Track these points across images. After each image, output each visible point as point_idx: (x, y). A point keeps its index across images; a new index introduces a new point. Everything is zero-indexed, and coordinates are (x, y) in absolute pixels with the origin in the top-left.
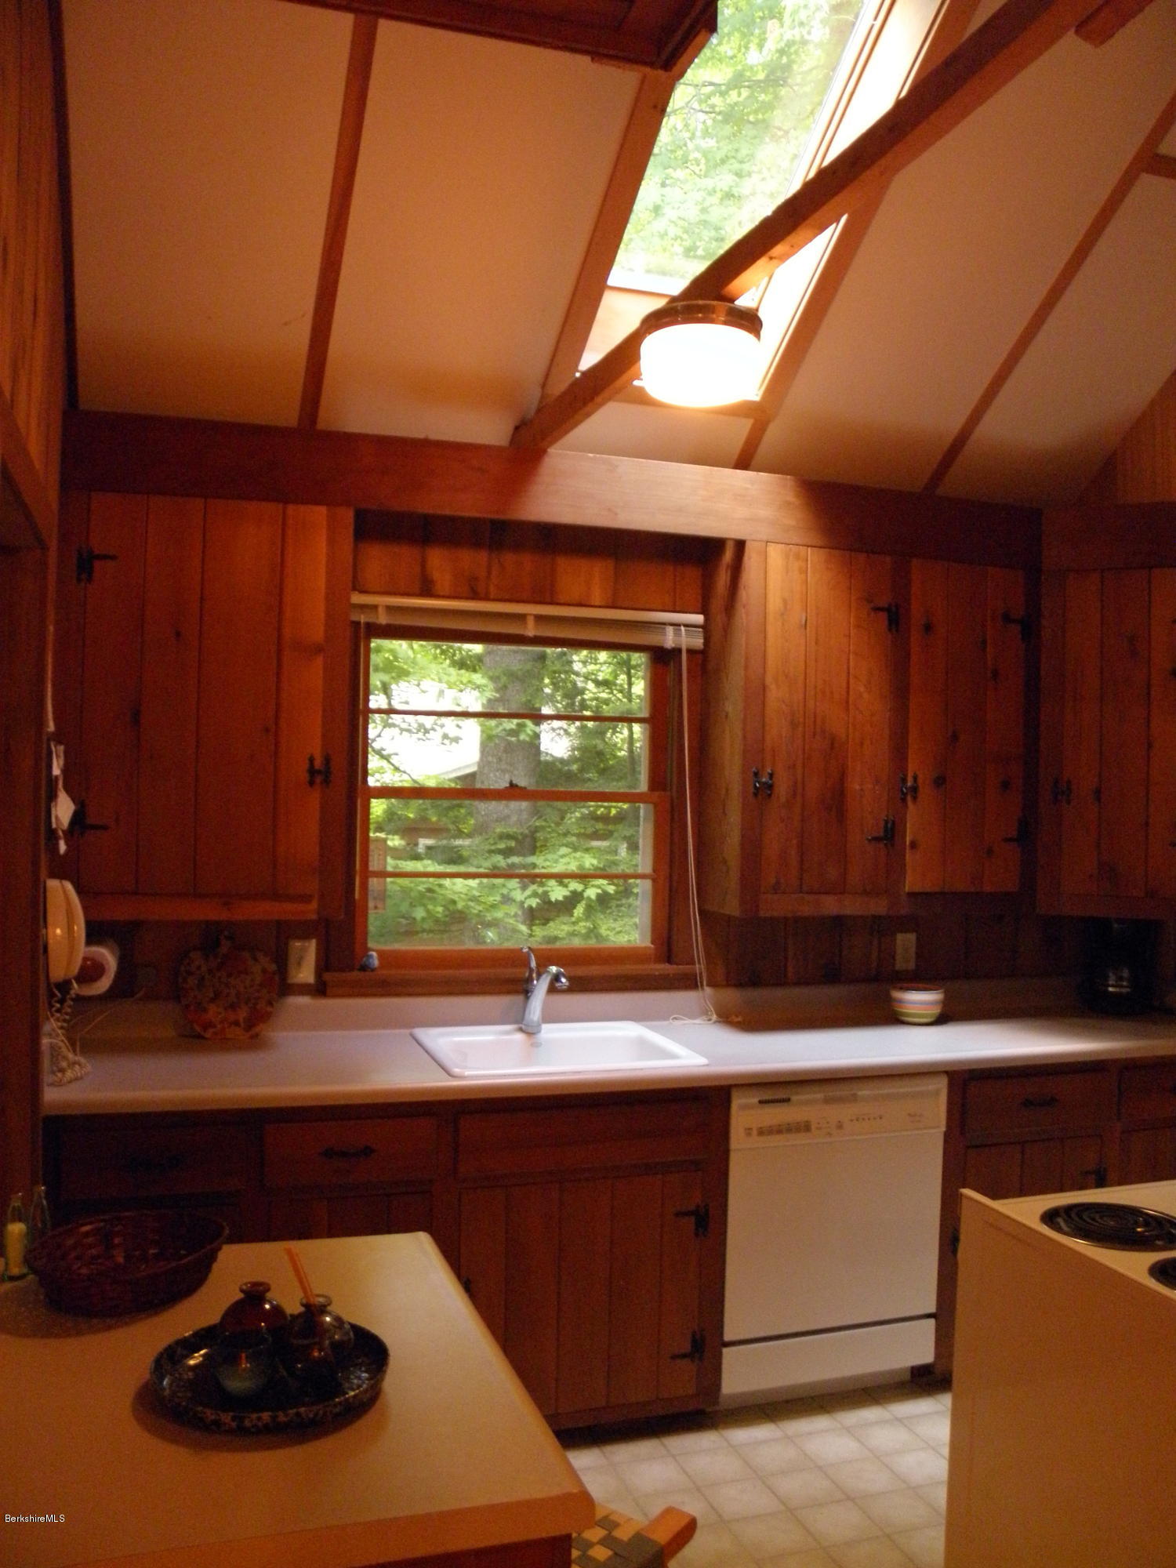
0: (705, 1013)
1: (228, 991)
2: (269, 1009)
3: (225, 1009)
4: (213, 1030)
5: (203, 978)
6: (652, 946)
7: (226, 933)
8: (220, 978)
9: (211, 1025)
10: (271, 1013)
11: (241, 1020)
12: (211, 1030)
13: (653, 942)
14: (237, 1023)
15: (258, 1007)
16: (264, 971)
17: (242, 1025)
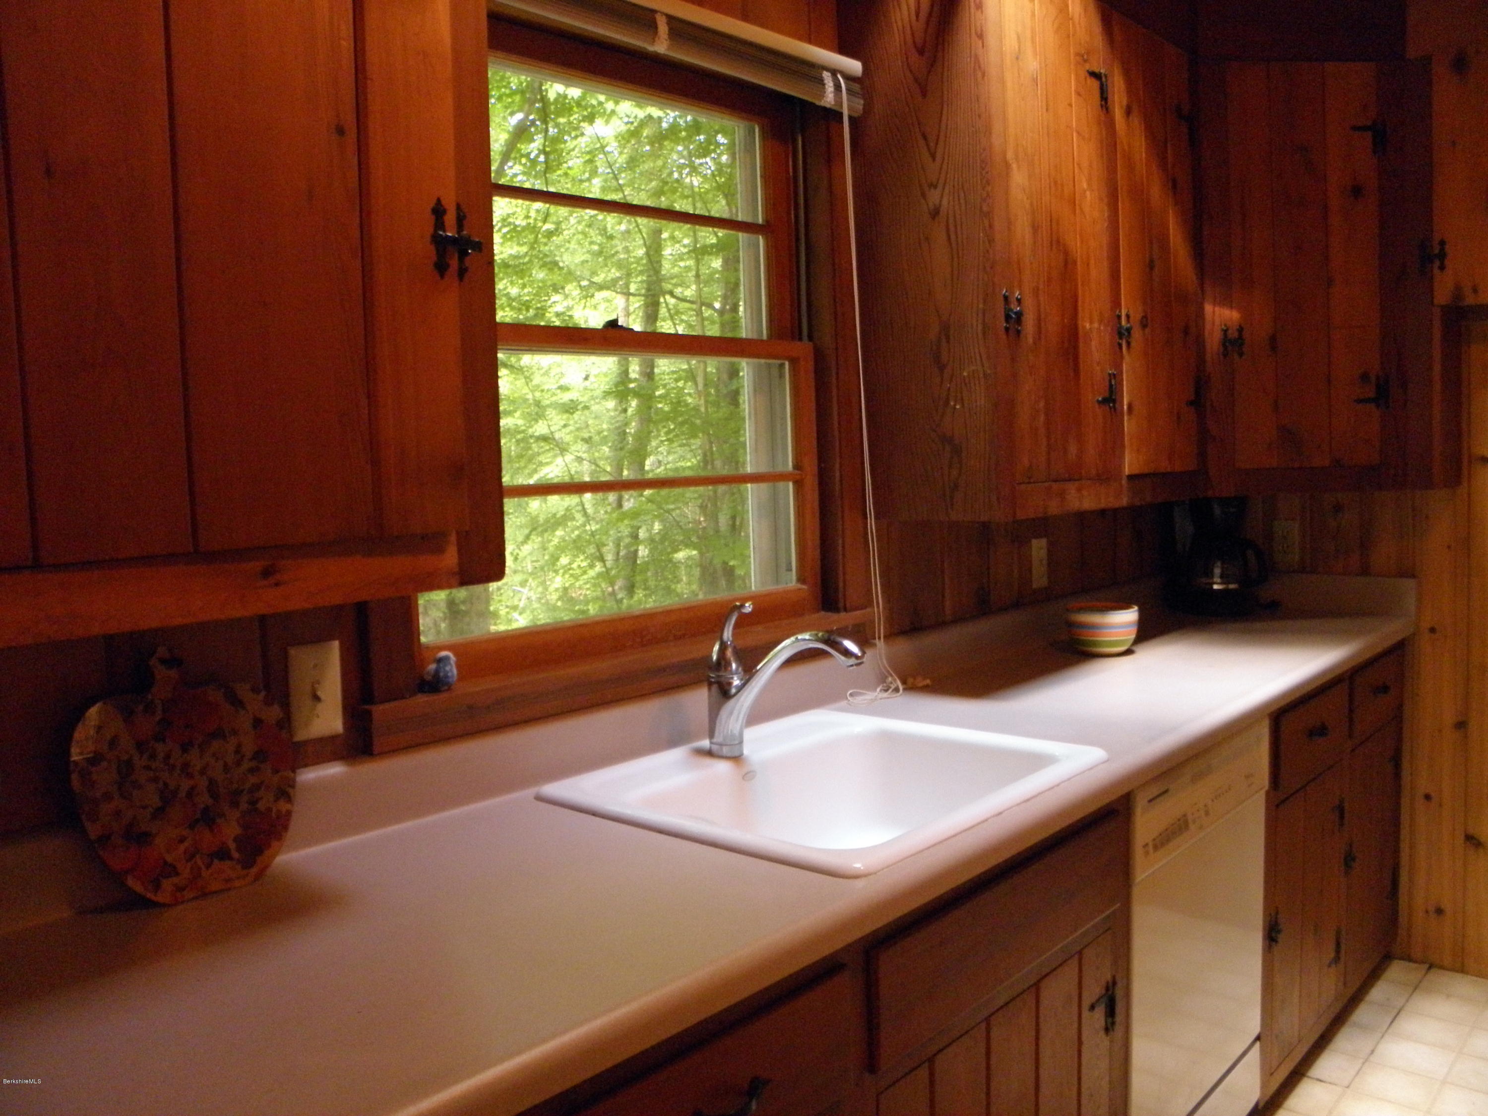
0: (882, 681)
1: (192, 782)
2: (283, 806)
3: (191, 827)
4: (175, 880)
5: (129, 763)
6: (804, 587)
7: (162, 651)
8: (168, 756)
9: (171, 870)
10: (289, 813)
11: (232, 846)
12: (167, 884)
13: (801, 579)
14: (223, 854)
15: (261, 806)
16: (258, 722)
17: (236, 855)
